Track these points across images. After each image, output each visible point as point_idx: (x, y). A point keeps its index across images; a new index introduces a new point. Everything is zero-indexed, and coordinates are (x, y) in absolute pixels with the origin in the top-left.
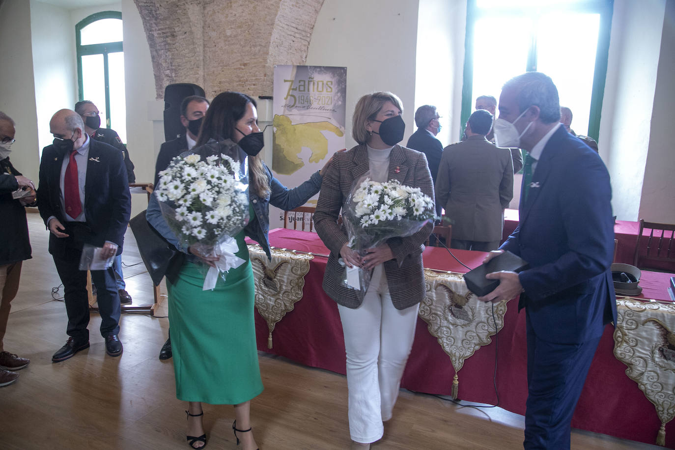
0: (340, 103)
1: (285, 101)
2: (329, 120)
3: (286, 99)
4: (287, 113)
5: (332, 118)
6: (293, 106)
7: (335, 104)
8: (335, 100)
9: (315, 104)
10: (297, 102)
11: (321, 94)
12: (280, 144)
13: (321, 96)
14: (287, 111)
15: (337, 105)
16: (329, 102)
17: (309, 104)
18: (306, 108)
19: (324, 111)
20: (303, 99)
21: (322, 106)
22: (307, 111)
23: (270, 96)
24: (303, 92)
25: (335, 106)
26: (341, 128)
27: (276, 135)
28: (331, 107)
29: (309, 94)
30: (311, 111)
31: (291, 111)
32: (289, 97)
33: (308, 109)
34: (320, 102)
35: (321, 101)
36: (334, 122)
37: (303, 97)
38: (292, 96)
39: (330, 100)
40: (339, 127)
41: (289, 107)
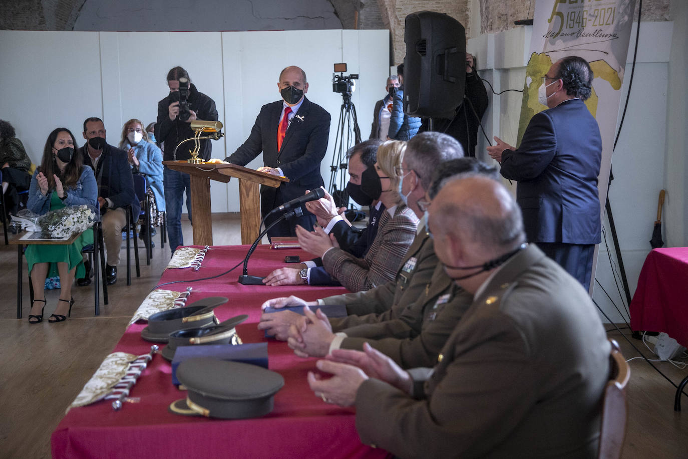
0: (626, 18)
1: (548, 24)
2: (606, 57)
3: (550, 21)
4: (550, 48)
5: (610, 53)
6: (558, 34)
7: (619, 23)
8: (619, 13)
9: (589, 28)
10: (565, 25)
11: (600, 5)
12: (532, 107)
13: (600, 8)
14: (549, 44)
15: (621, 23)
16: (610, 21)
17: (580, 27)
18: (576, 34)
19: (601, 39)
20: (572, 18)
21: (598, 28)
22: (576, 42)
23: (530, 18)
24: (574, 5)
25: (617, 26)
26: (620, 71)
27: (530, 91)
28: (610, 30)
29: (583, 7)
30: (583, 40)
31: (553, 44)
32: (555, 16)
33: (577, 37)
34: (597, 22)
35: (598, 17)
36: (612, 61)
37: (573, 14)
38: (560, 14)
39: (612, 15)
40: (617, 70)
41: (553, 36)
